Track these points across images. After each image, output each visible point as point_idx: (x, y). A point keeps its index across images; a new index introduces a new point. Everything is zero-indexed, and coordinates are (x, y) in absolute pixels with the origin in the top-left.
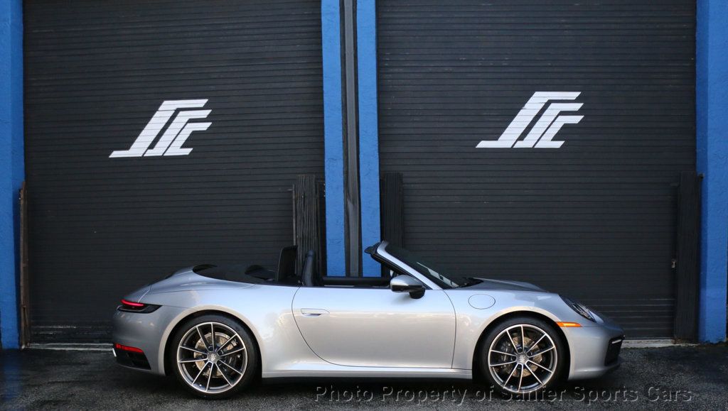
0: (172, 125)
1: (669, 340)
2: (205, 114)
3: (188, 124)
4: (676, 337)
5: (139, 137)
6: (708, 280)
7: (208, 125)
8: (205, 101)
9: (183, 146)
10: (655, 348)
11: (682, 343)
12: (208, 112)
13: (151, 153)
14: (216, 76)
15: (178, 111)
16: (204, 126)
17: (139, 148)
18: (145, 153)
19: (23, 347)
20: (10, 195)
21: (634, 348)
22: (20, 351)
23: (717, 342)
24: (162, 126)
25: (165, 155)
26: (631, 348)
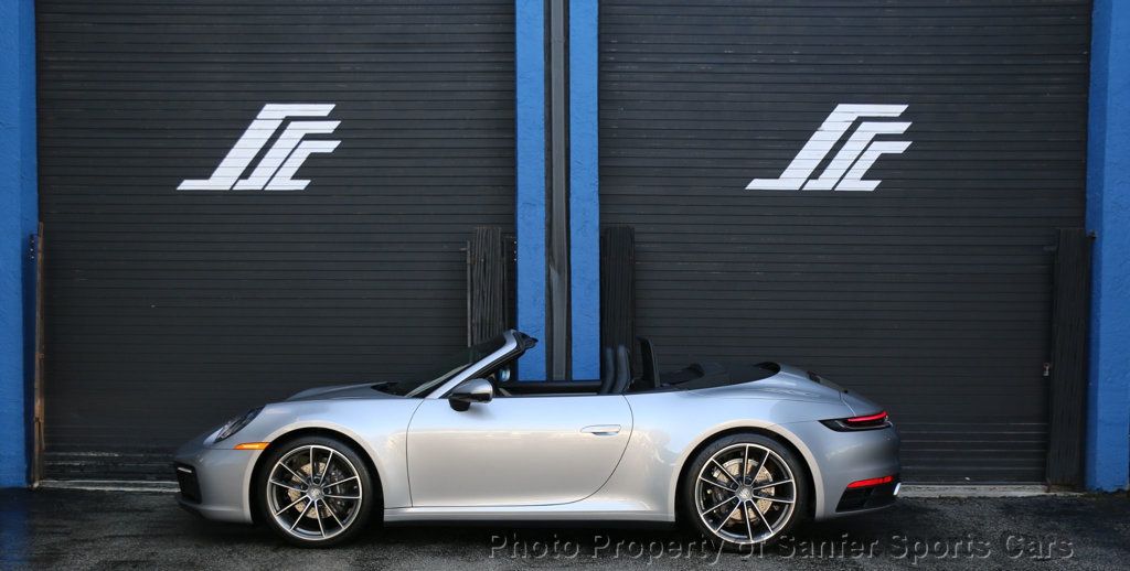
0: (278, 143)
1: (1039, 487)
2: (330, 127)
3: (304, 142)
4: (1049, 481)
5: (225, 160)
6: (1100, 395)
7: (335, 144)
8: (332, 106)
9: (295, 177)
10: (1016, 498)
11: (1059, 490)
12: (335, 124)
13: (243, 185)
14: (348, 68)
15: (287, 121)
16: (329, 146)
17: (224, 177)
18: (234, 185)
19: (36, 485)
20: (18, 245)
21: (984, 498)
22: (30, 490)
23: (1115, 489)
24: (261, 144)
25: (267, 189)
26: (980, 497)
